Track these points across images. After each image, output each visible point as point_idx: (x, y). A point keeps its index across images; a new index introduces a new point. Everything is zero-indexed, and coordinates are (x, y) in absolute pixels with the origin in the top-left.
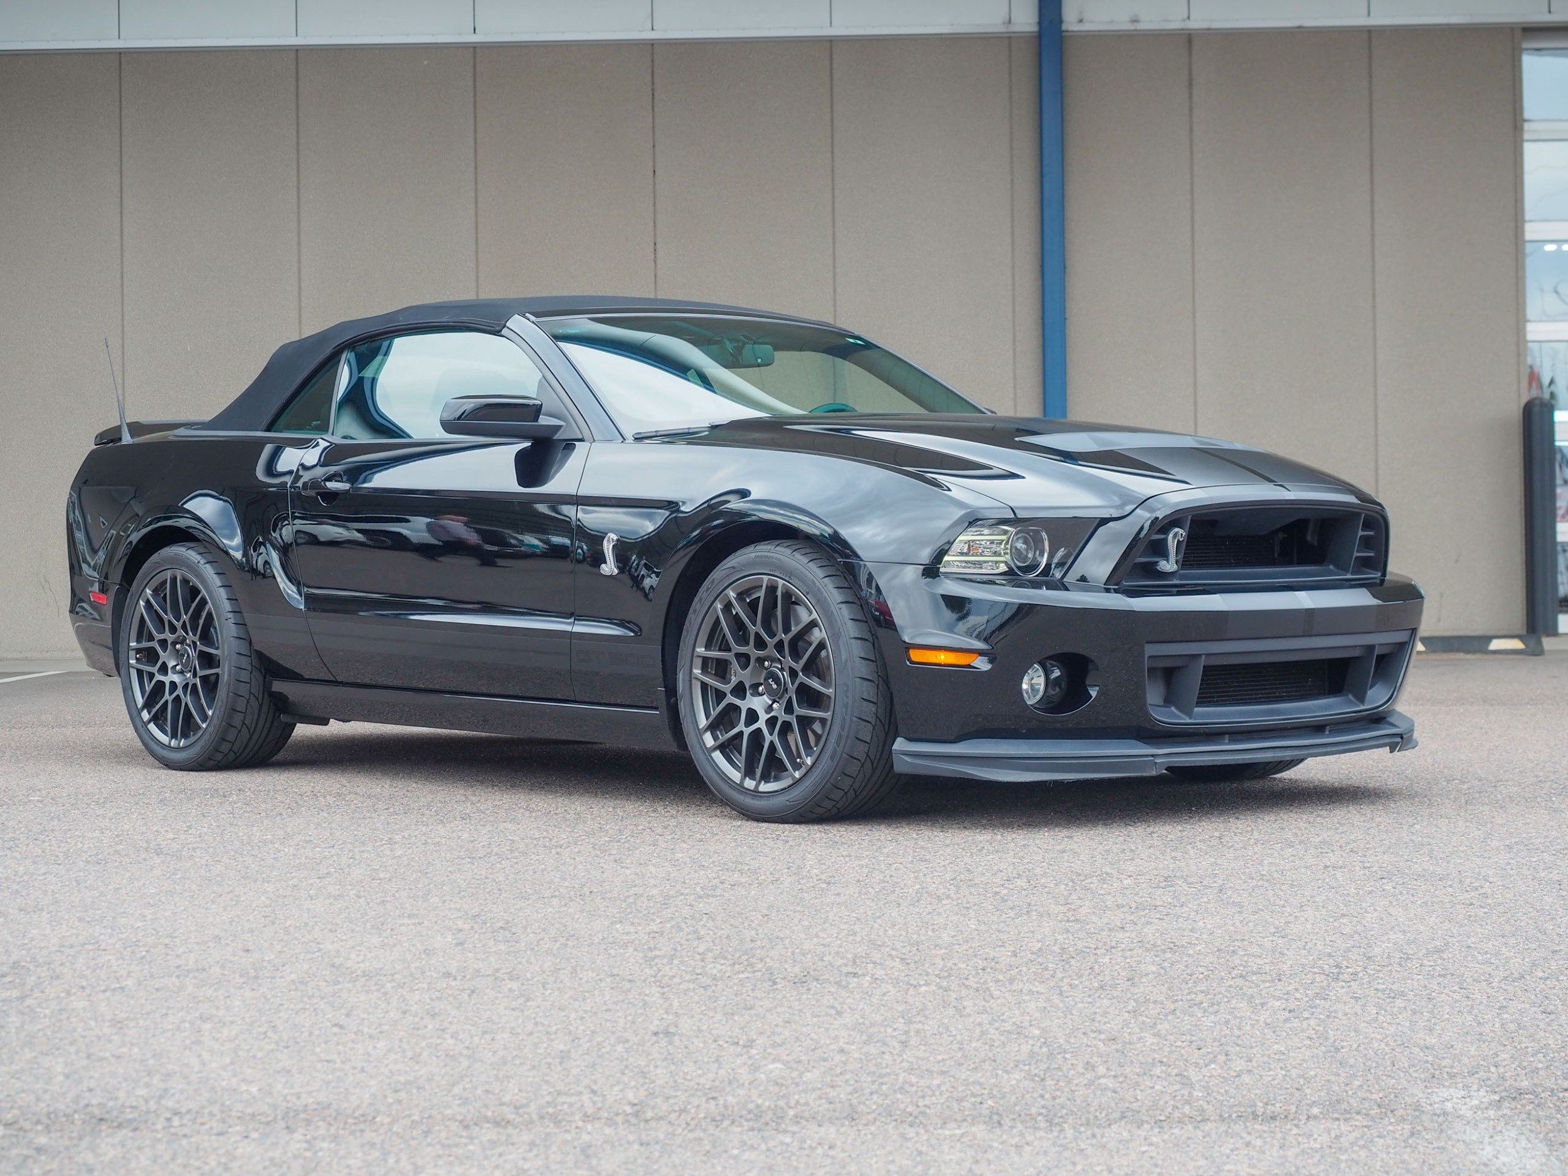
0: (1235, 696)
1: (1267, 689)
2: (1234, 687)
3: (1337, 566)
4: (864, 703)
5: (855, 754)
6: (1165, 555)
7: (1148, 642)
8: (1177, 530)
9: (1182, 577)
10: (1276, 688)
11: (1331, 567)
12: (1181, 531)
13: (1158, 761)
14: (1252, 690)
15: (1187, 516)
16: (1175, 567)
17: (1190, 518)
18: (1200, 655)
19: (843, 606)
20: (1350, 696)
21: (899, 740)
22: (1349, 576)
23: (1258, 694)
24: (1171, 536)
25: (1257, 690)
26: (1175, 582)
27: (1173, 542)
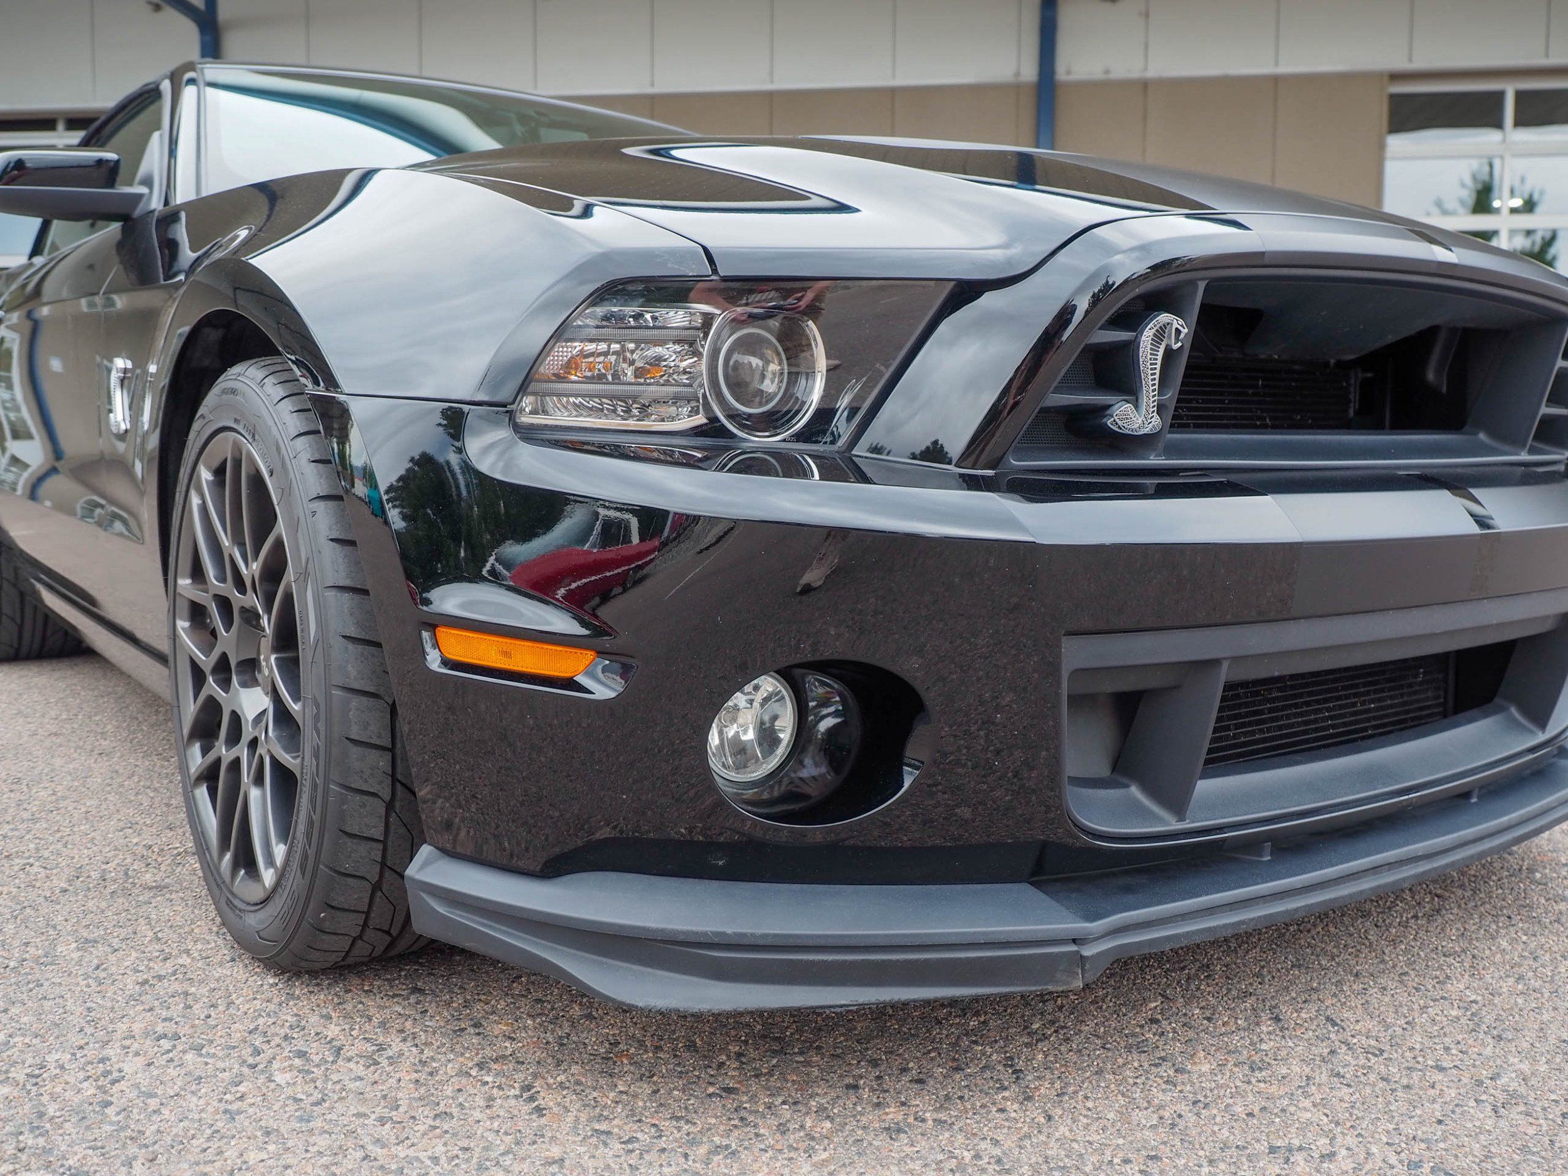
0: (1272, 720)
1: (1339, 698)
2: (1273, 700)
3: (1493, 434)
4: (355, 751)
5: (347, 867)
6: (1129, 388)
7: (1069, 634)
8: (1164, 317)
9: (1172, 450)
10: (1355, 695)
11: (1482, 436)
12: (1176, 322)
13: (1088, 951)
14: (1308, 704)
15: (1193, 283)
16: (1155, 422)
17: (1202, 286)
18: (1215, 663)
19: (320, 506)
20: (1513, 710)
21: (425, 850)
22: (1524, 457)
23: (1320, 711)
24: (1147, 335)
25: (1318, 702)
26: (1154, 461)
27: (1154, 351)
